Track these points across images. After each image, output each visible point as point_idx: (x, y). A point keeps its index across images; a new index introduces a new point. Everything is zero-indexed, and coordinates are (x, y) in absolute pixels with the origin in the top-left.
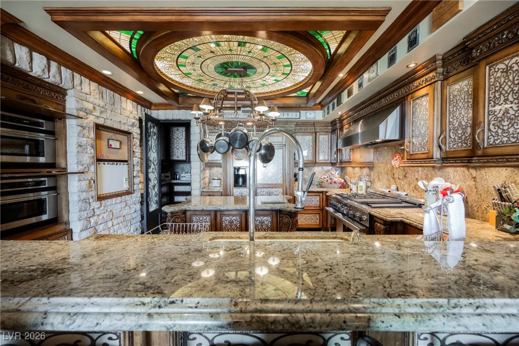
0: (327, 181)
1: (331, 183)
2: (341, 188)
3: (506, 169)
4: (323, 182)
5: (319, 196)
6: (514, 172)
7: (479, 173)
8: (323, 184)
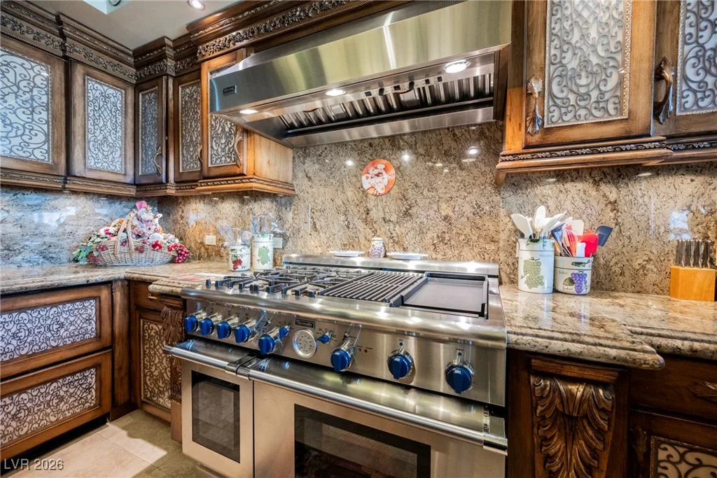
0: (125, 242)
1: (140, 250)
2: (173, 261)
3: (692, 180)
4: (103, 248)
5: (97, 298)
6: (710, 184)
7: (624, 191)
8: (106, 256)
